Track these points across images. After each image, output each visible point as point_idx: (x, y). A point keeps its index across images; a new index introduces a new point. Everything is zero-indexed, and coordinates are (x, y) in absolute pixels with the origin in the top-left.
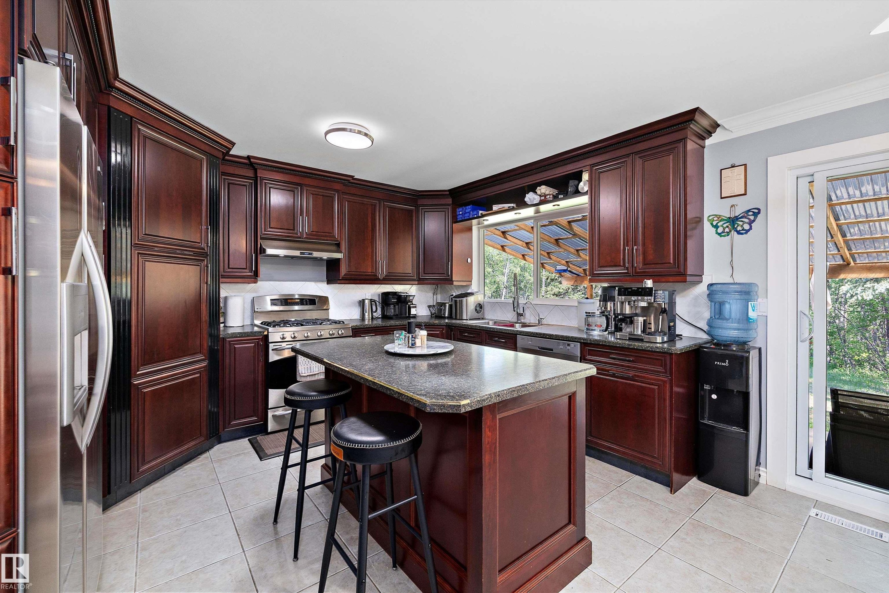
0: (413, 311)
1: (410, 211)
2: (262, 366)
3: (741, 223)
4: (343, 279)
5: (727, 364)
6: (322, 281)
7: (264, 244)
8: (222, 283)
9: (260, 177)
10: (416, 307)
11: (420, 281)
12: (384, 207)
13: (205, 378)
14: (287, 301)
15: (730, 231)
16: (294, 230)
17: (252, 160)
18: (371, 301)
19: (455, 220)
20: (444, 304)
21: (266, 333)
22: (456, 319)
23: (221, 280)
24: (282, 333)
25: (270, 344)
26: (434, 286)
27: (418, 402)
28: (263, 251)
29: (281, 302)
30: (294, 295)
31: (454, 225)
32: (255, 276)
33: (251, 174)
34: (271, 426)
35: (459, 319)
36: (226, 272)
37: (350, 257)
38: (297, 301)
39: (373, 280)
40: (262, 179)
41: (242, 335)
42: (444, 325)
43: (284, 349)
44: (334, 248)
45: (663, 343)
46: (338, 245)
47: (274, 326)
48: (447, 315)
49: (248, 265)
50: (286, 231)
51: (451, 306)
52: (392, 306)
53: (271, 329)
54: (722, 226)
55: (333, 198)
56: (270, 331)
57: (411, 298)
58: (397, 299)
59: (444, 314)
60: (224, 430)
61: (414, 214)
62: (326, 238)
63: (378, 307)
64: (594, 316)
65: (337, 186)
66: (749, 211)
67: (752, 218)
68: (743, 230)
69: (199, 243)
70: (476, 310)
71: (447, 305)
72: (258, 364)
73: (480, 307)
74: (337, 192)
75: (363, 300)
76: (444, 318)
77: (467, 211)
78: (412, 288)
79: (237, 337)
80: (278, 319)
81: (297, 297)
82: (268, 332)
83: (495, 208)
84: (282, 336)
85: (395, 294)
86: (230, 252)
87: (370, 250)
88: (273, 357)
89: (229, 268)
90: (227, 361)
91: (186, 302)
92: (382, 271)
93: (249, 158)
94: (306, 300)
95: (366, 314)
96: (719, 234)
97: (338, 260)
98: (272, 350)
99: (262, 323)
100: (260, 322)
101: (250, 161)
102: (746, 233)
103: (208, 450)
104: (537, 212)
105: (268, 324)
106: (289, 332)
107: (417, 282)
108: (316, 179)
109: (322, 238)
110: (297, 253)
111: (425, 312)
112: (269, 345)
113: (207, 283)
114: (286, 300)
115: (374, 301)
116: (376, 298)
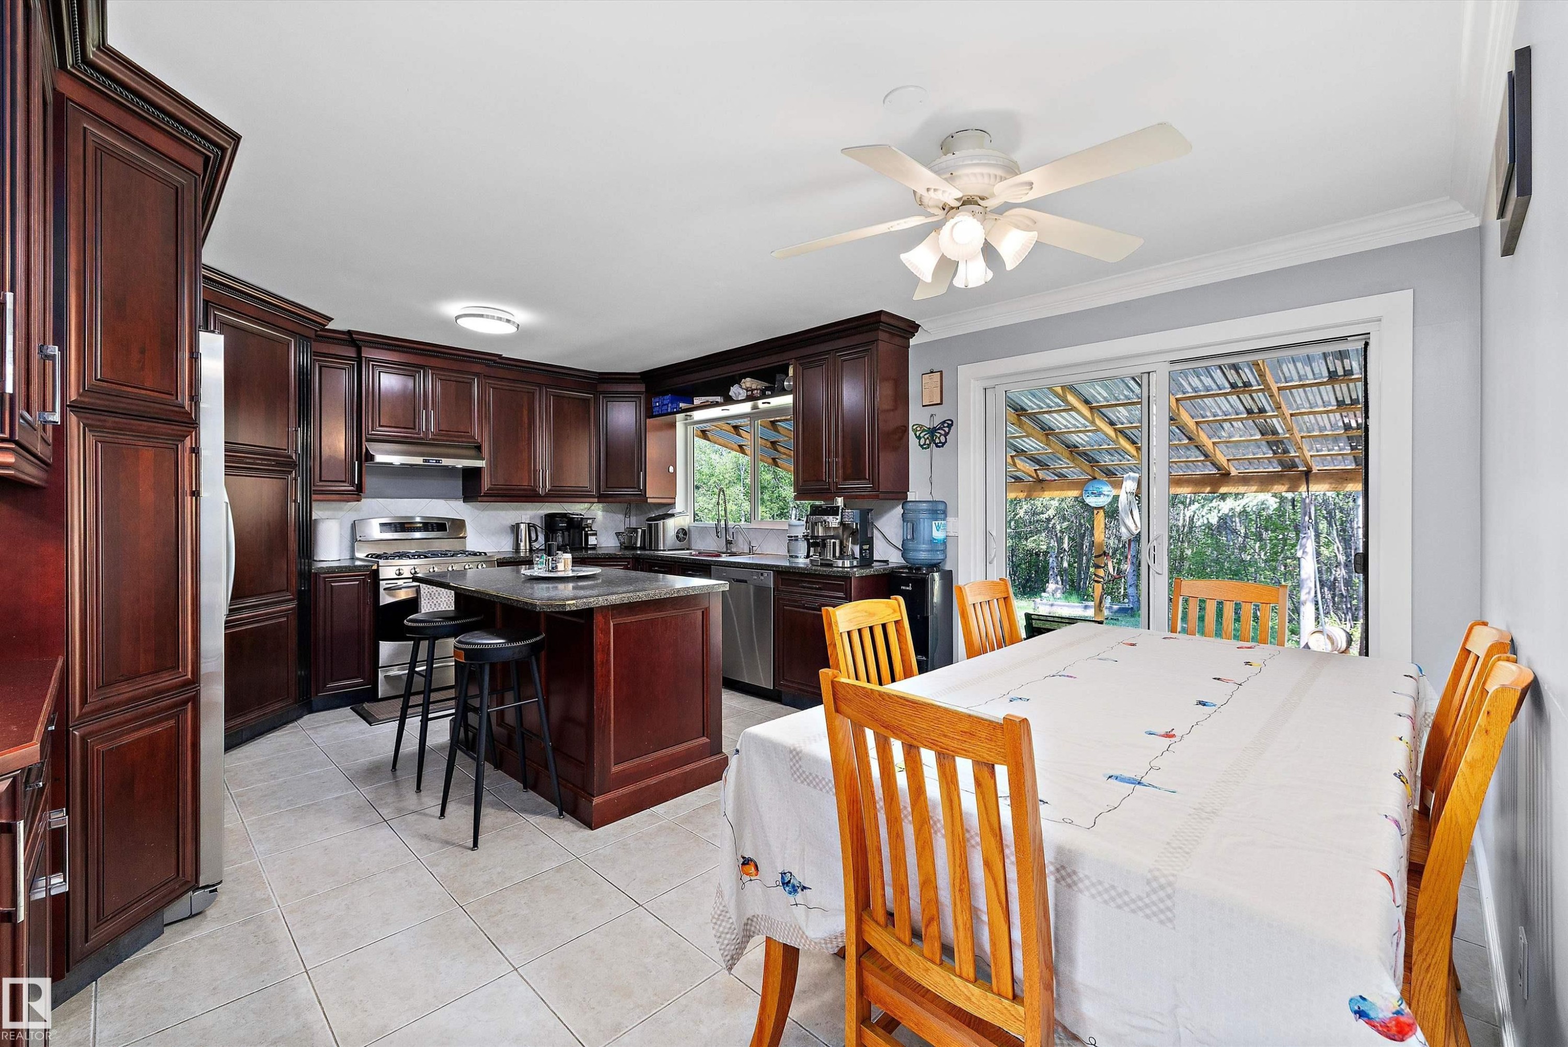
0: (592, 540)
1: (586, 401)
2: (370, 612)
3: (938, 435)
4: (486, 495)
5: (910, 588)
6: (456, 498)
7: (373, 448)
8: (315, 501)
9: (366, 358)
10: (595, 534)
11: (602, 498)
12: (546, 394)
13: (294, 623)
14: (403, 526)
15: (930, 443)
16: (414, 428)
17: (354, 336)
18: (530, 526)
19: (650, 414)
20: (635, 530)
21: (375, 567)
22: (651, 549)
23: (314, 497)
24: (398, 568)
25: (381, 582)
26: (626, 505)
27: (531, 604)
28: (370, 457)
29: (395, 527)
30: (413, 518)
31: (648, 420)
32: (358, 492)
33: (352, 353)
34: (382, 689)
35: (654, 550)
36: (317, 486)
37: (493, 464)
38: (418, 525)
39: (529, 496)
40: (369, 360)
41: (341, 569)
42: (629, 558)
43: (400, 589)
44: (473, 452)
45: (852, 567)
46: (479, 448)
47: (387, 559)
48: (639, 545)
49: (349, 476)
50: (403, 430)
51: (644, 532)
52: (559, 534)
53: (381, 562)
54: (923, 437)
55: (470, 385)
56: (380, 564)
57: (589, 521)
58: (567, 523)
59: (636, 543)
60: (317, 695)
61: (592, 404)
62: (460, 440)
63: (539, 534)
64: (797, 540)
65: (477, 368)
66: (944, 422)
67: (947, 429)
68: (940, 442)
69: (285, 450)
70: (677, 537)
71: (640, 530)
72: (364, 611)
73: (683, 534)
74: (476, 376)
75: (518, 525)
76: (636, 548)
77: (665, 402)
78: (593, 508)
79: (334, 572)
80: (390, 551)
81: (418, 520)
82: (378, 566)
83: (697, 401)
84: (398, 572)
85: (564, 516)
86: (323, 459)
87: (525, 455)
88: (386, 599)
89: (321, 480)
90: (321, 605)
91: (269, 525)
92: (545, 483)
93: (350, 333)
94: (432, 524)
95: (522, 544)
96: (921, 446)
97: (478, 470)
98: (385, 589)
99: (367, 556)
100: (366, 555)
101: (352, 337)
102: (942, 446)
103: (295, 720)
104: (755, 407)
105: (379, 556)
106: (407, 566)
107: (596, 500)
108: (446, 358)
109: (455, 439)
110: (419, 460)
111: (613, 541)
112: (379, 584)
113: (295, 501)
114: (402, 524)
115: (534, 526)
116: (538, 522)
